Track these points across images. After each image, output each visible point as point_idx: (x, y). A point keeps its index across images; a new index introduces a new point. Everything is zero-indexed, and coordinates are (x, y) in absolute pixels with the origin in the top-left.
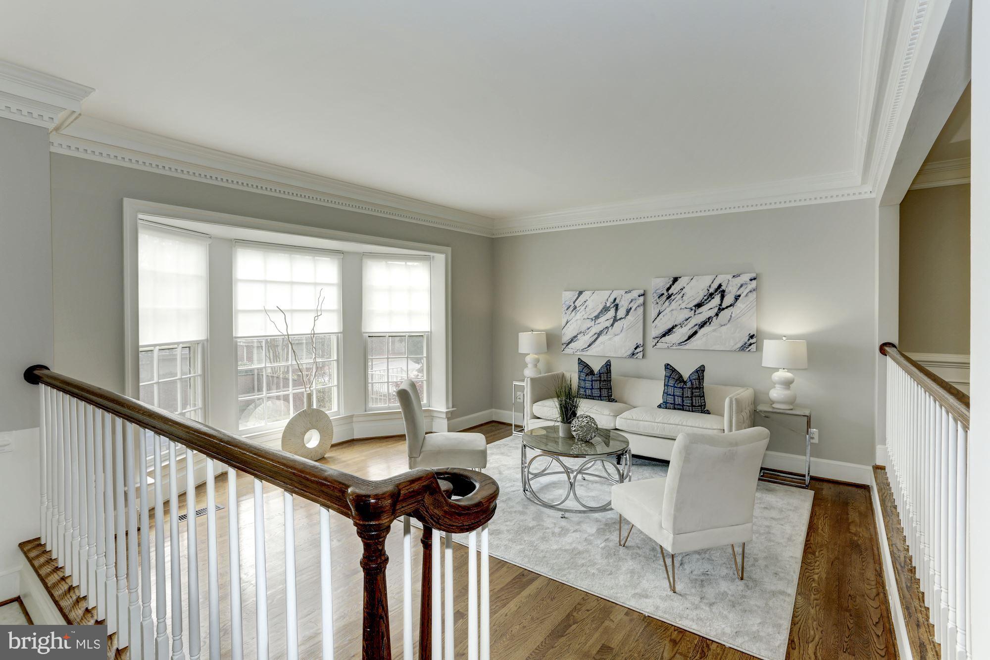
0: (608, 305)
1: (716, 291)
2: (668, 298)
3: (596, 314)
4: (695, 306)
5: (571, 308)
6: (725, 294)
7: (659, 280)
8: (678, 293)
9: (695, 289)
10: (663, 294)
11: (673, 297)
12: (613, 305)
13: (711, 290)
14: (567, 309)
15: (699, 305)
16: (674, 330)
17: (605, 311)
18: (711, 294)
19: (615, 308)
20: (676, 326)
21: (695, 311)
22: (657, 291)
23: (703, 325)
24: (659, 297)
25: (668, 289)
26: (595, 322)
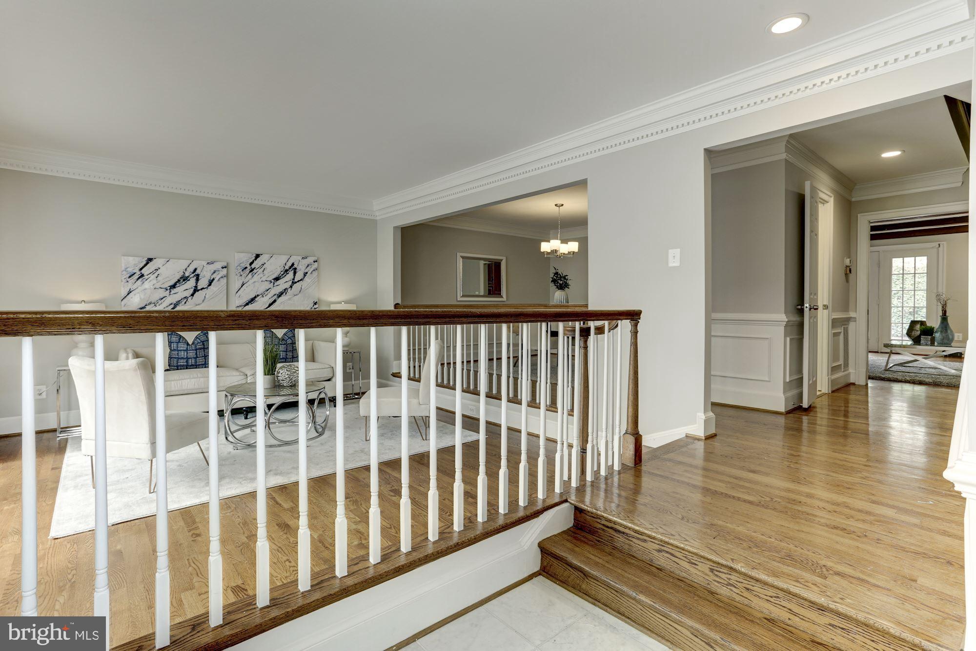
0: (187, 275)
1: (290, 268)
2: (250, 272)
3: (172, 283)
4: (274, 279)
5: (136, 276)
6: (297, 271)
7: (242, 255)
8: (260, 267)
9: (275, 266)
10: (246, 268)
11: (255, 271)
12: (193, 275)
13: (287, 267)
14: (130, 277)
15: (277, 279)
16: (256, 299)
17: (184, 280)
18: (286, 271)
19: (195, 278)
20: (258, 295)
21: (274, 284)
22: (241, 265)
23: (280, 295)
24: (243, 270)
25: (251, 264)
26: (170, 292)
